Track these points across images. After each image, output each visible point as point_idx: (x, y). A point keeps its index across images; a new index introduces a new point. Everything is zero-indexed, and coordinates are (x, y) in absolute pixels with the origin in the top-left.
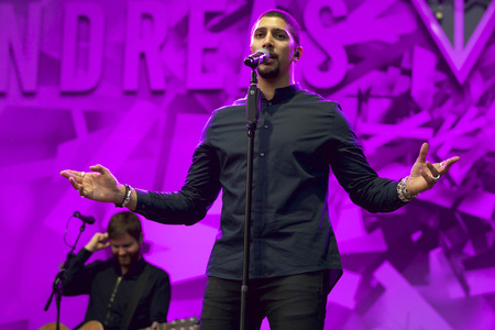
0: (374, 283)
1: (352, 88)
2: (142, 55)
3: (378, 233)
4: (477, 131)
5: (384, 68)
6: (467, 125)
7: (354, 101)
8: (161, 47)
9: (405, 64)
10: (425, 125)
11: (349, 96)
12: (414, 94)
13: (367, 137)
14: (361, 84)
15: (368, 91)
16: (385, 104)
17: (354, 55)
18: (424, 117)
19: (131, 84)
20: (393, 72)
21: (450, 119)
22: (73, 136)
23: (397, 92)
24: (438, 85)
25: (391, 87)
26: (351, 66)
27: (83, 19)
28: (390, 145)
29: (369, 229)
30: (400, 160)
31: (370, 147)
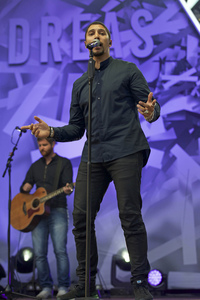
0: (171, 155)
1: (156, 58)
2: (50, 44)
3: (172, 130)
5: (172, 47)
7: (157, 64)
8: (59, 40)
9: (183, 44)
10: (193, 75)
11: (155, 61)
12: (188, 58)
13: (165, 82)
14: (162, 55)
15: (165, 58)
16: (174, 64)
17: (157, 40)
18: (193, 71)
19: (44, 58)
20: (177, 48)
22: (16, 86)
23: (179, 59)
25: (176, 56)
26: (155, 46)
27: (19, 27)
28: (176, 85)
29: (167, 128)
30: (182, 93)
31: (166, 86)
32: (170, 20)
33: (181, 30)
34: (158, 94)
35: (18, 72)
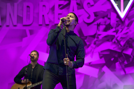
0: (102, 71)
1: (96, 23)
2: (43, 16)
3: (103, 59)
4: (127, 33)
5: (103, 18)
6: (124, 31)
7: (96, 26)
8: (48, 14)
9: (109, 17)
10: (114, 32)
12: (111, 24)
13: (100, 35)
14: (98, 22)
15: (100, 23)
16: (104, 27)
17: (96, 14)
18: (114, 30)
19: (41, 23)
20: (106, 18)
21: (120, 30)
22: (26, 36)
23: (107, 24)
24: (117, 21)
25: (105, 22)
26: (95, 17)
27: (28, 7)
28: (106, 37)
29: (101, 58)
30: (108, 40)
31: (100, 37)
32: (103, 5)
33: (108, 10)
34: (97, 41)
35: (27, 29)
